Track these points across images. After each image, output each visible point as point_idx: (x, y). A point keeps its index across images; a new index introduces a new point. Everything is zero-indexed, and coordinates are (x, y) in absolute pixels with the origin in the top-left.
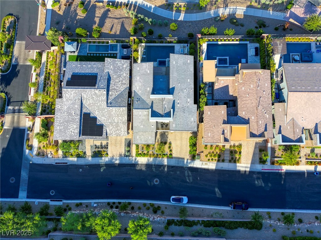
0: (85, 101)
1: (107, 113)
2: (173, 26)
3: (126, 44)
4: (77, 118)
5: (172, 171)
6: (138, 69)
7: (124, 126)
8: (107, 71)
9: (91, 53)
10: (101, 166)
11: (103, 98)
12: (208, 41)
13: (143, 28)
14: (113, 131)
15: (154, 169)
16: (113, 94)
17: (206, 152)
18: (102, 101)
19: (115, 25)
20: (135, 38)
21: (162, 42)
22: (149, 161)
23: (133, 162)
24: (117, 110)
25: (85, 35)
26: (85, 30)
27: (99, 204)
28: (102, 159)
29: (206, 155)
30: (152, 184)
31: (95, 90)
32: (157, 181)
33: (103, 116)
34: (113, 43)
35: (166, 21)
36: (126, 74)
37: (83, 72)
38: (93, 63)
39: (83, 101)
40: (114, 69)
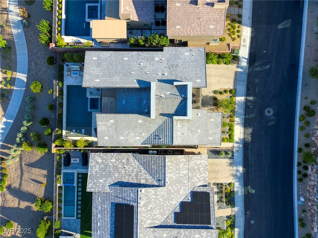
0: (156, 222)
1: (174, 187)
2: (36, 88)
3: (63, 159)
4: (184, 234)
5: (255, 89)
6: (106, 138)
7: (193, 159)
8: (108, 188)
9: (77, 214)
10: (247, 193)
11: (151, 192)
12: (61, 33)
13: (37, 133)
14: (201, 176)
15: (252, 116)
16: (145, 177)
17: (228, 40)
18: (156, 195)
19: (33, 177)
20: (54, 145)
21: (61, 105)
22: (239, 123)
23: (241, 146)
24: (169, 171)
25: (48, 223)
26: (40, 223)
27: (300, 193)
28: (237, 192)
29: (233, 41)
30: (273, 118)
31: (140, 207)
32: (269, 112)
33: (178, 192)
34: (62, 179)
35: (27, 99)
36: (112, 158)
37: (109, 226)
38: (94, 210)
39: (156, 225)
40: (105, 176)
